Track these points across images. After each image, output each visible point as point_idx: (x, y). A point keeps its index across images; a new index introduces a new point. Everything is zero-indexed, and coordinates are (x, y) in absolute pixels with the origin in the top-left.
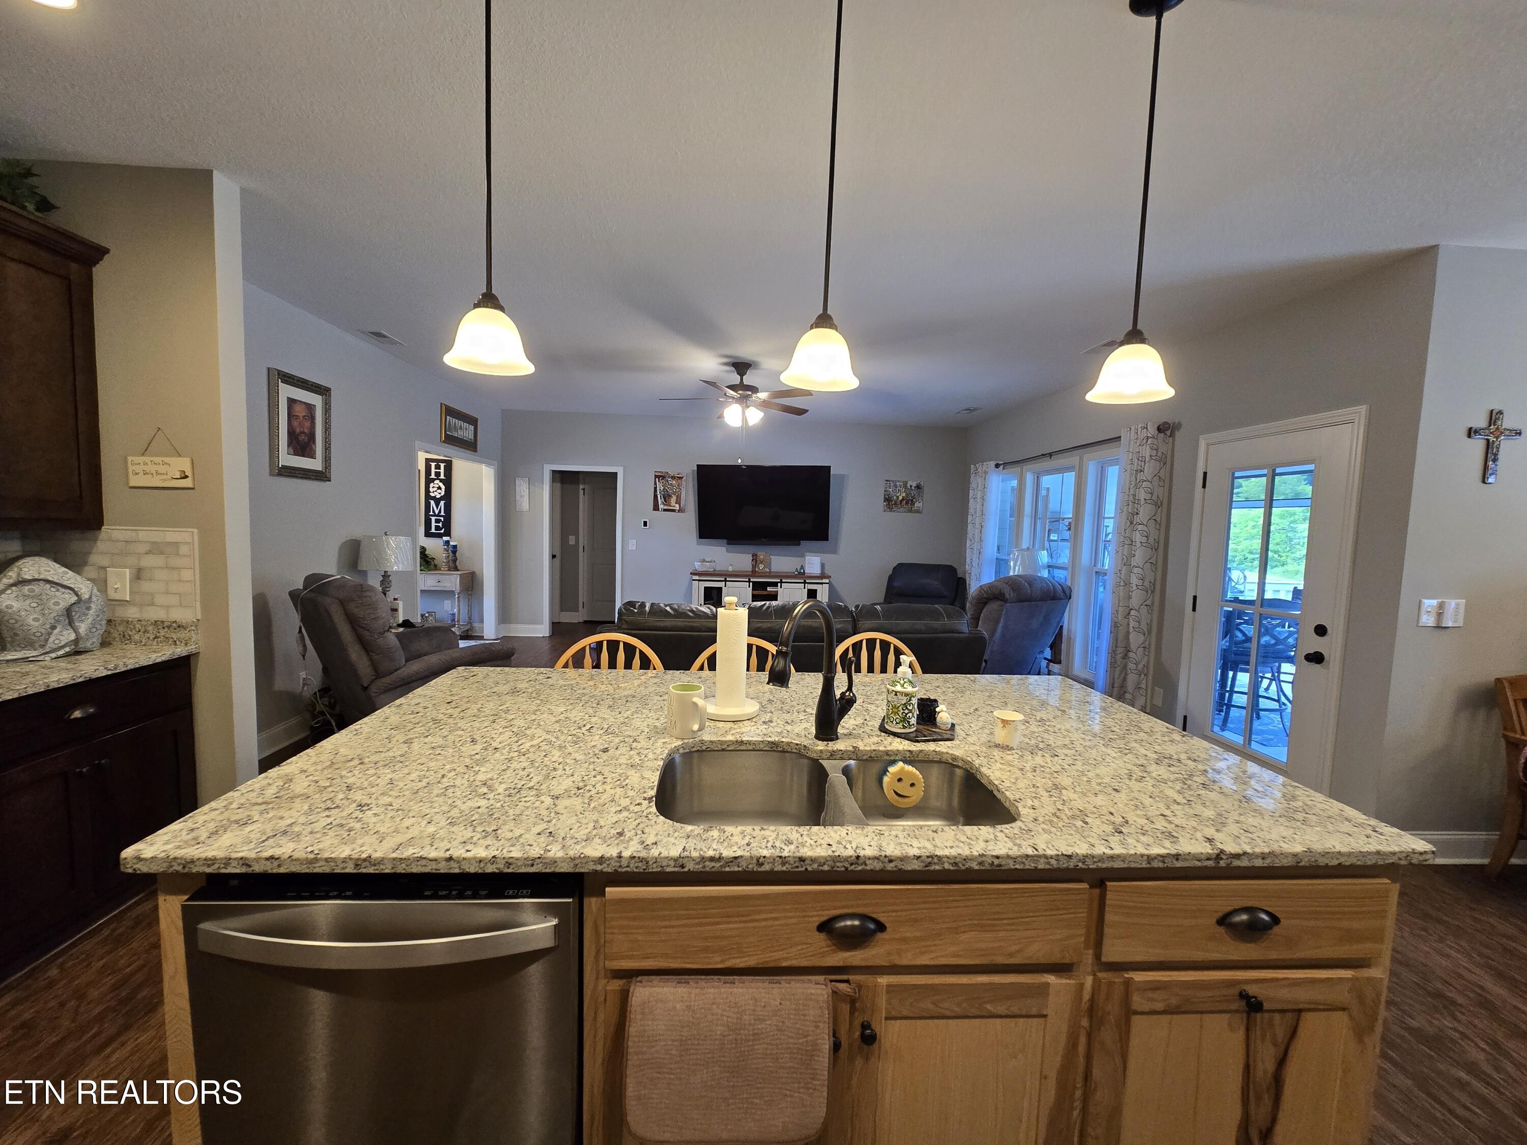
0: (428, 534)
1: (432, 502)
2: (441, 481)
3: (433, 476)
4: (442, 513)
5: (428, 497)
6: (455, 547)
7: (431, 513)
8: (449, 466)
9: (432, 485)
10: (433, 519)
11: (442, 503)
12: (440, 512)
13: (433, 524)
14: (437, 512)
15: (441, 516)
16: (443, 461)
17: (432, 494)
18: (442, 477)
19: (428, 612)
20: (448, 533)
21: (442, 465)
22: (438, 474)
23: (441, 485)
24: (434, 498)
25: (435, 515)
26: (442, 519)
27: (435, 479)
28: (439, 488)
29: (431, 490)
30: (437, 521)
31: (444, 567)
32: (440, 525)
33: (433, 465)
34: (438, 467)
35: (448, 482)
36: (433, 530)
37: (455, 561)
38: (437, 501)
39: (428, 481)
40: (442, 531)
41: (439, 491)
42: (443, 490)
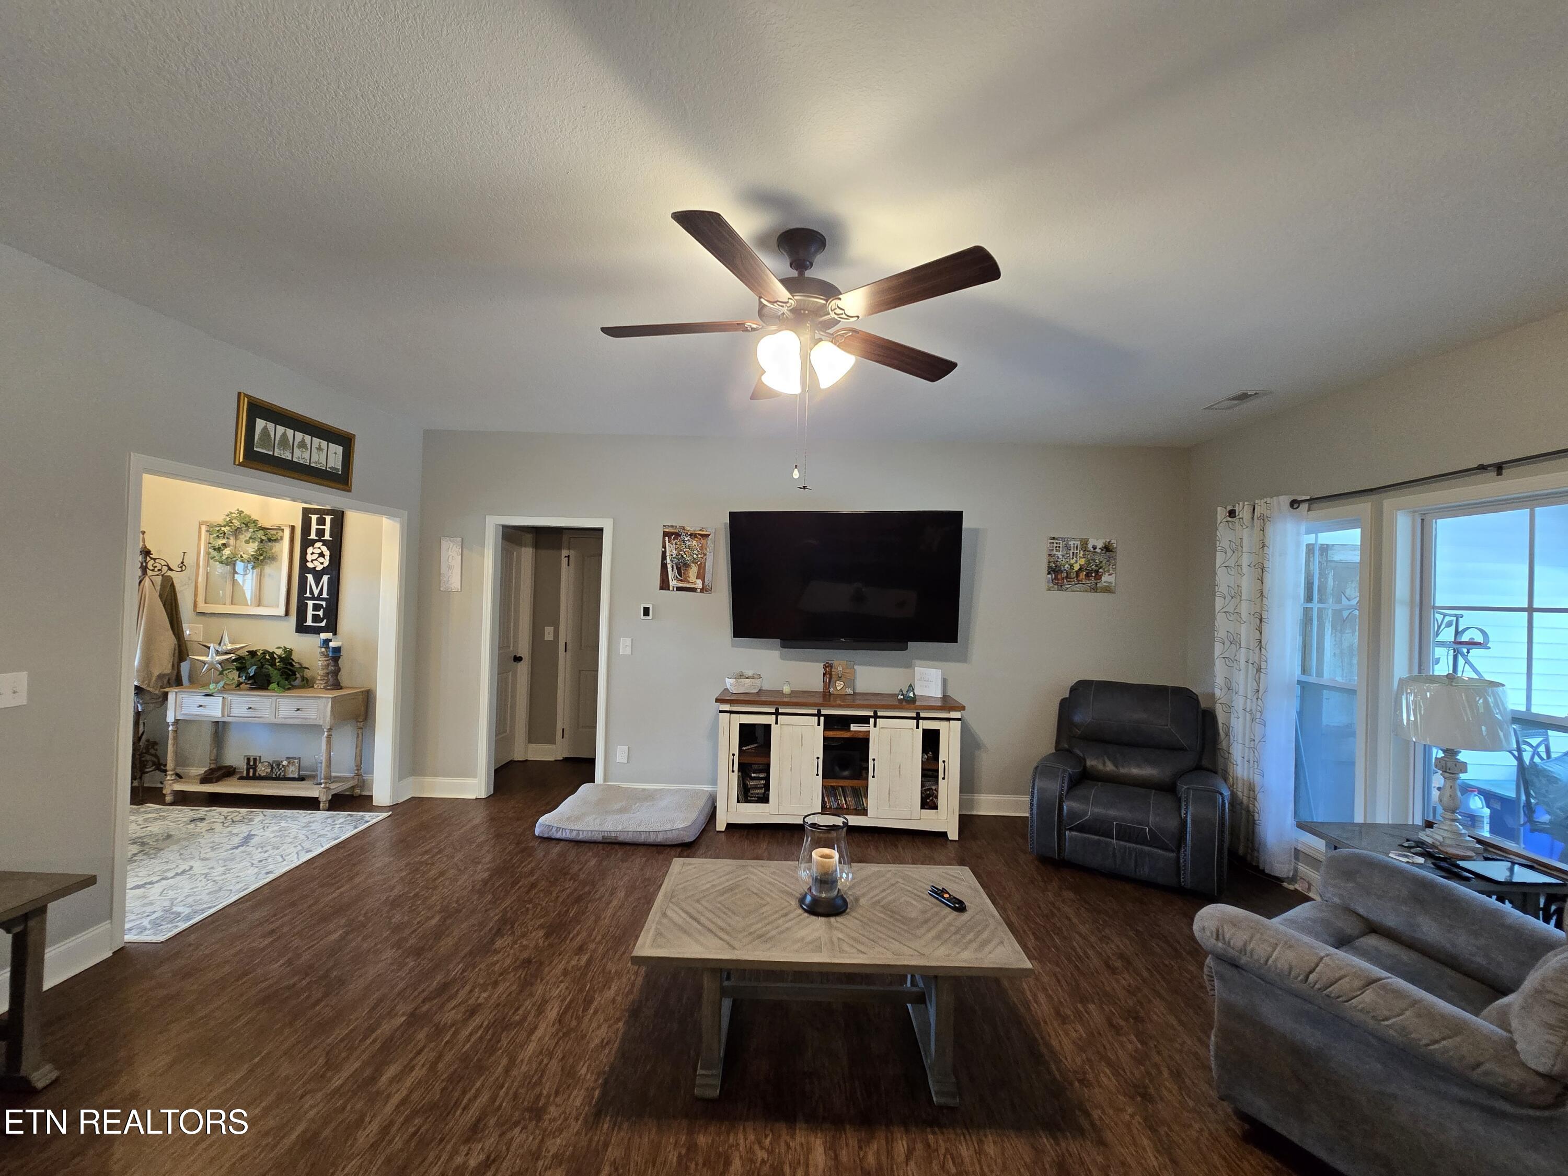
0: (301, 628)
1: (310, 577)
2: (325, 543)
3: (313, 536)
4: (325, 595)
5: (304, 569)
6: (337, 650)
7: (308, 595)
8: (339, 519)
9: (310, 550)
10: (310, 604)
11: (325, 578)
12: (321, 592)
13: (310, 612)
14: (316, 592)
15: (323, 599)
16: (328, 512)
17: (310, 565)
18: (327, 537)
19: (288, 758)
20: (332, 627)
21: (328, 519)
22: (321, 533)
23: (324, 549)
24: (313, 571)
25: (313, 598)
26: (324, 603)
27: (314, 541)
28: (322, 555)
29: (309, 557)
30: (316, 607)
31: (319, 684)
32: (321, 613)
33: (314, 518)
34: (321, 521)
35: (336, 547)
36: (309, 622)
37: (336, 673)
38: (318, 576)
39: (307, 543)
40: (323, 624)
41: (321, 559)
42: (327, 558)
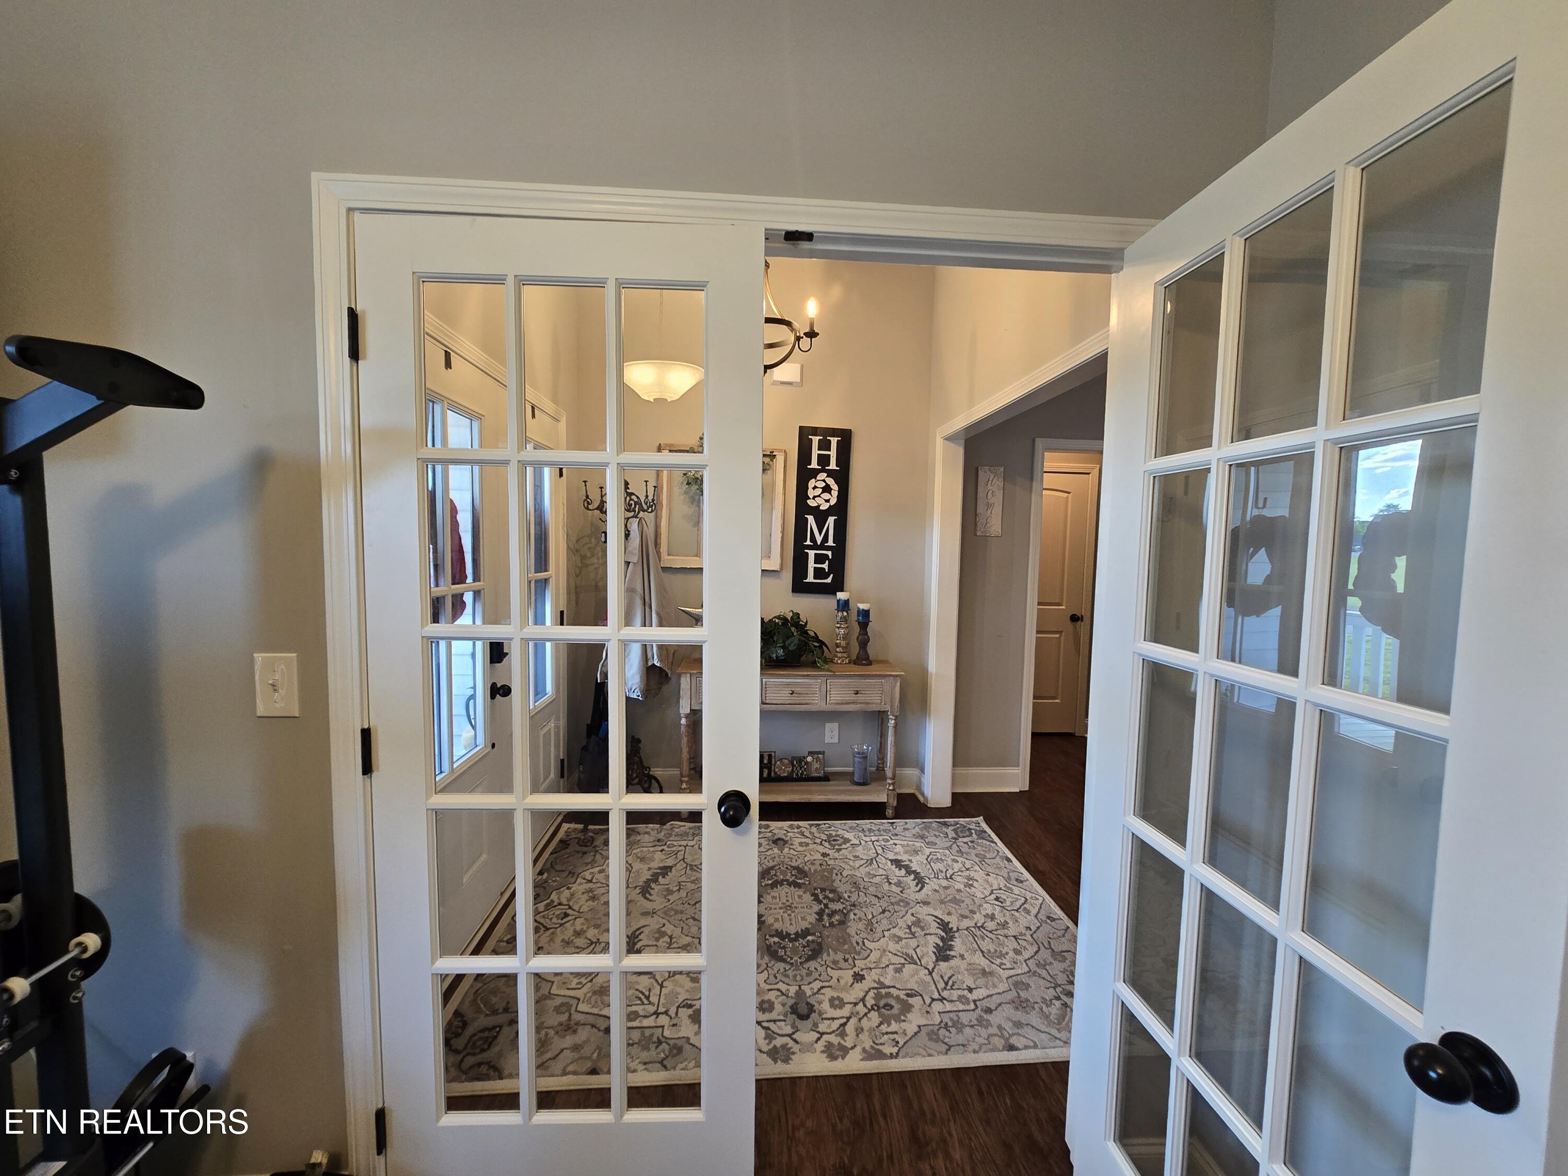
0: (800, 586)
1: (811, 519)
2: (830, 474)
3: (814, 465)
4: (831, 543)
5: (802, 507)
6: (862, 614)
7: (808, 543)
8: (847, 440)
9: (812, 483)
10: (812, 554)
11: (831, 520)
12: (825, 539)
13: (811, 565)
14: (819, 539)
15: (828, 548)
16: (834, 432)
17: (812, 503)
18: (833, 466)
19: (811, 753)
20: (840, 584)
21: (834, 441)
22: (823, 460)
23: (831, 481)
24: (816, 511)
25: (815, 547)
26: (829, 553)
27: (816, 472)
28: (827, 489)
29: (811, 493)
30: (819, 559)
31: (842, 657)
32: (825, 566)
33: (816, 440)
34: (824, 445)
35: (842, 477)
36: (810, 578)
37: (864, 643)
38: (822, 517)
39: (805, 475)
40: (829, 580)
41: (826, 496)
42: (835, 493)
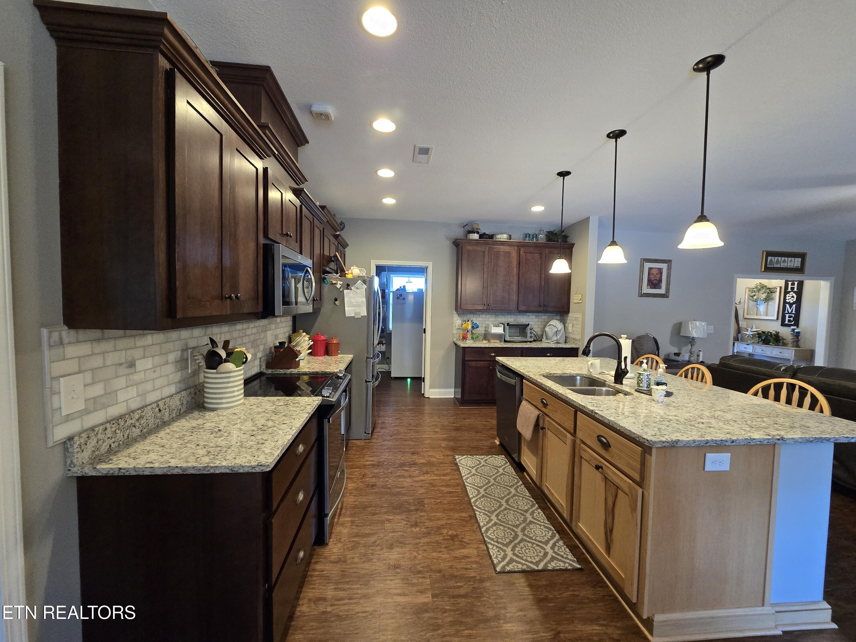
0: (783, 324)
1: (788, 306)
2: (794, 292)
3: (789, 290)
5: (785, 302)
6: (798, 333)
7: (786, 312)
8: (801, 284)
9: (788, 295)
10: (787, 315)
11: (794, 306)
12: (792, 311)
13: (787, 319)
14: (790, 311)
15: (793, 314)
16: (796, 280)
17: (787, 301)
18: (795, 290)
20: (797, 324)
21: (796, 283)
22: (792, 289)
23: (794, 294)
24: (789, 303)
25: (788, 313)
26: (793, 315)
27: (790, 292)
28: (793, 297)
29: (787, 298)
30: (790, 317)
31: (790, 345)
32: (792, 319)
33: (790, 283)
34: (793, 284)
35: (799, 294)
36: (787, 322)
37: (798, 341)
38: (791, 305)
39: (786, 292)
40: (793, 323)
41: (793, 299)
42: (795, 298)
